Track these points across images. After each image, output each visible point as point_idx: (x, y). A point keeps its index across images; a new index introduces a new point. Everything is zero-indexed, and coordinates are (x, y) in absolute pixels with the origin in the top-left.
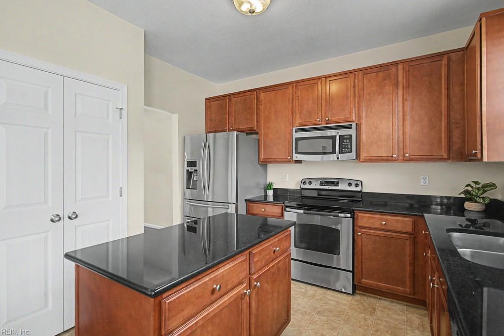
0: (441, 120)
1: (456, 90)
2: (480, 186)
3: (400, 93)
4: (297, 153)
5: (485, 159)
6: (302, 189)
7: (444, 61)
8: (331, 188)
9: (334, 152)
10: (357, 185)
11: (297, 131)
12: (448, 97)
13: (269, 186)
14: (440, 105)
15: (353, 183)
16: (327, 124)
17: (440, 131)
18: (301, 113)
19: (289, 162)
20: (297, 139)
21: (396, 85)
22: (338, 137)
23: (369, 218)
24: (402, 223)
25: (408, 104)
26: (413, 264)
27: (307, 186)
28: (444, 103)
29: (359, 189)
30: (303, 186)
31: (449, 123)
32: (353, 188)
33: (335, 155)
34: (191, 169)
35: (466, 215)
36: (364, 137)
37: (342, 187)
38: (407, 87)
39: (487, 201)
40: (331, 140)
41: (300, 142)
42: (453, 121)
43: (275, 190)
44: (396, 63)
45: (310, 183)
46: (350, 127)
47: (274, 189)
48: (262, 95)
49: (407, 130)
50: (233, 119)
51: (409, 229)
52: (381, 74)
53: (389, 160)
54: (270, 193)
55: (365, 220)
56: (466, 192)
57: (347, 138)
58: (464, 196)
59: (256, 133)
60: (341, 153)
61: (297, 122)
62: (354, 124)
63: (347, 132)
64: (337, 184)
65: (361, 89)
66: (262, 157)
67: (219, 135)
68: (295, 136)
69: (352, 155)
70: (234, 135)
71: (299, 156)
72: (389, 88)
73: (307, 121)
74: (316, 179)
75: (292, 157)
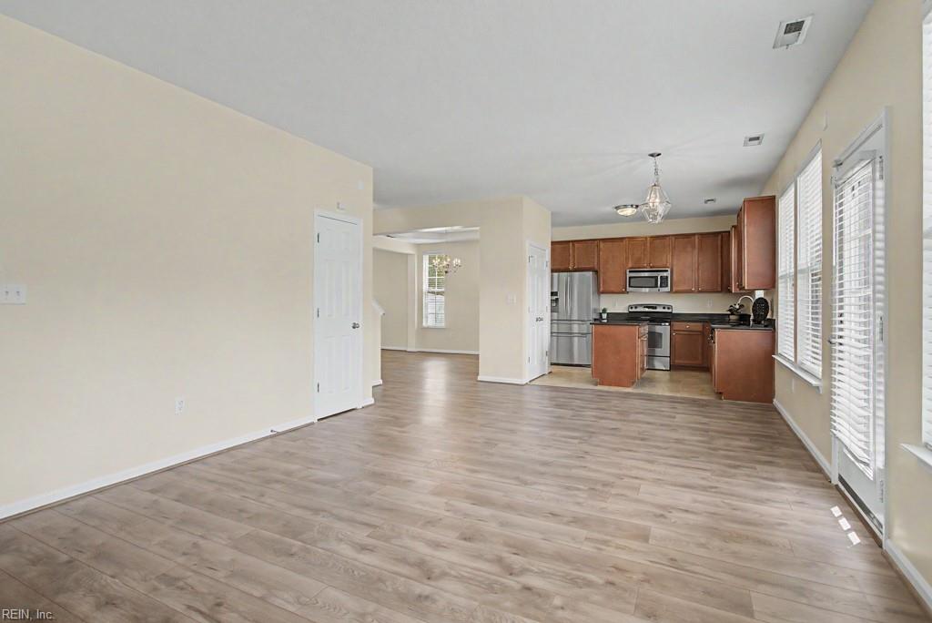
0: (717, 270)
1: (725, 253)
3: (696, 251)
4: (630, 286)
6: (630, 312)
7: (720, 237)
8: (652, 311)
9: (656, 286)
10: (669, 308)
11: (631, 272)
12: (722, 253)
13: (604, 310)
14: (717, 261)
15: (666, 307)
16: (651, 268)
17: (717, 275)
18: (632, 260)
19: (623, 293)
20: (630, 278)
21: (693, 247)
22: (659, 277)
24: (698, 326)
25: (701, 259)
26: (702, 349)
27: (634, 310)
28: (720, 261)
29: (670, 311)
30: (630, 310)
32: (666, 310)
33: (657, 289)
34: (555, 298)
36: (674, 276)
37: (660, 309)
38: (701, 249)
40: (655, 279)
41: (632, 280)
42: (724, 270)
43: (608, 314)
44: (694, 234)
45: (636, 308)
46: (667, 271)
48: (602, 245)
49: (701, 275)
50: (576, 260)
51: (701, 329)
52: (686, 240)
53: (690, 292)
54: (605, 316)
55: (679, 326)
56: (730, 310)
57: (665, 278)
58: (729, 313)
59: (596, 272)
60: (661, 286)
61: (630, 265)
62: (669, 270)
63: (665, 274)
64: (656, 308)
65: (674, 248)
66: (601, 289)
67: (577, 274)
68: (629, 275)
69: (668, 289)
70: (590, 274)
71: (631, 289)
72: (689, 249)
73: (637, 265)
74: (640, 305)
75: (626, 290)
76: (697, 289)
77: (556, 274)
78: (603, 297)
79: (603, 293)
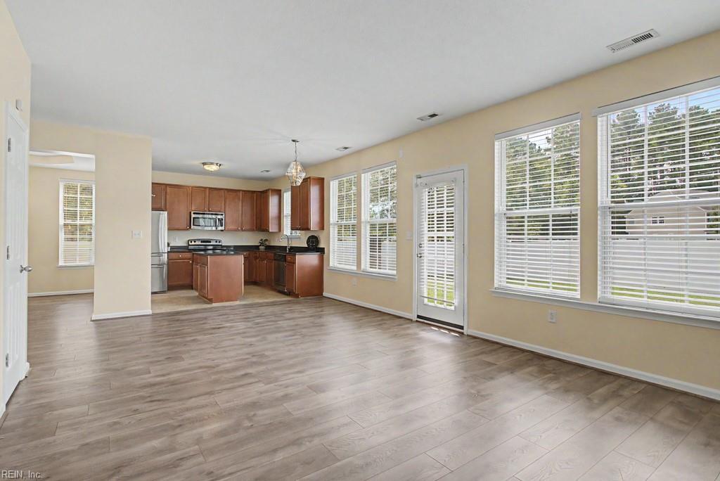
0: (254, 216)
2: (264, 240)
3: (241, 202)
4: (194, 225)
5: (270, 231)
6: (189, 245)
7: (255, 195)
8: (207, 244)
11: (194, 213)
15: (218, 241)
16: (209, 211)
17: (254, 220)
18: (195, 204)
19: (188, 230)
20: (194, 218)
21: (239, 199)
22: (217, 219)
29: (220, 244)
31: (256, 217)
32: (218, 243)
33: (215, 228)
35: (260, 251)
36: (227, 219)
37: (213, 243)
38: (244, 201)
39: (266, 246)
44: (239, 191)
45: (194, 242)
46: (222, 214)
47: (171, 246)
48: (168, 189)
49: (243, 218)
52: (234, 194)
57: (221, 220)
58: (259, 244)
60: (218, 226)
61: (193, 208)
62: (224, 214)
63: (221, 217)
64: (210, 242)
65: (226, 198)
68: (193, 216)
69: (222, 228)
71: (194, 227)
72: (237, 200)
73: (199, 209)
74: (198, 240)
75: (190, 227)
76: (242, 229)
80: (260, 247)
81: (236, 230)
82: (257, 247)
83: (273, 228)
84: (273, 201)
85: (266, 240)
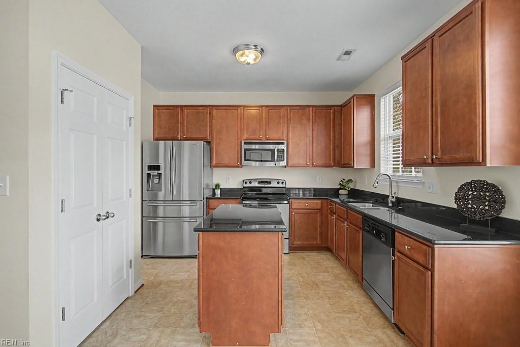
0: (330, 144)
1: (337, 127)
2: (346, 181)
3: (311, 125)
4: (245, 160)
5: (355, 167)
6: (244, 187)
7: (332, 111)
8: (266, 186)
9: (273, 160)
10: (282, 183)
11: (246, 143)
12: (334, 130)
13: (217, 186)
14: (330, 135)
15: (281, 182)
16: (267, 140)
17: (330, 150)
18: (247, 130)
19: (238, 167)
20: (246, 150)
21: (309, 119)
22: (276, 150)
23: (299, 203)
25: (315, 132)
26: (321, 227)
27: (248, 185)
28: (332, 135)
29: (284, 186)
30: (245, 185)
31: (334, 146)
32: (280, 185)
33: (274, 163)
34: (152, 172)
35: (340, 197)
36: (291, 149)
37: (274, 184)
39: (349, 189)
40: (270, 152)
41: (247, 152)
42: (336, 145)
44: (308, 106)
45: (250, 183)
46: (283, 144)
47: (221, 189)
48: (214, 112)
49: (314, 148)
50: (186, 128)
51: (319, 207)
52: (300, 111)
54: (218, 192)
55: (296, 204)
56: (340, 185)
57: (281, 151)
58: (339, 187)
59: (209, 143)
60: (277, 161)
61: (246, 136)
62: (285, 142)
63: (281, 147)
64: (270, 183)
65: (289, 120)
66: (214, 163)
67: (187, 143)
68: (245, 147)
69: (284, 163)
70: (201, 143)
71: (246, 162)
72: (305, 121)
73: (252, 137)
74: (255, 180)
75: (241, 163)
76: (313, 164)
77: (162, 143)
78: (216, 171)
79: (217, 166)
80: (341, 192)
81: (306, 166)
82: (335, 192)
83: (361, 161)
84: (361, 119)
85: (350, 181)
